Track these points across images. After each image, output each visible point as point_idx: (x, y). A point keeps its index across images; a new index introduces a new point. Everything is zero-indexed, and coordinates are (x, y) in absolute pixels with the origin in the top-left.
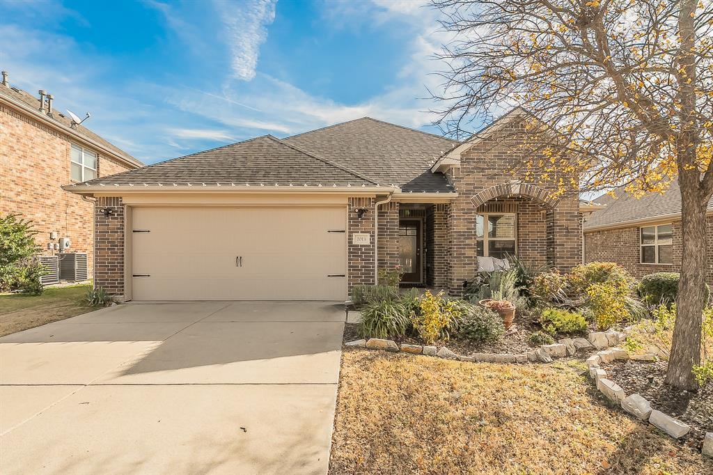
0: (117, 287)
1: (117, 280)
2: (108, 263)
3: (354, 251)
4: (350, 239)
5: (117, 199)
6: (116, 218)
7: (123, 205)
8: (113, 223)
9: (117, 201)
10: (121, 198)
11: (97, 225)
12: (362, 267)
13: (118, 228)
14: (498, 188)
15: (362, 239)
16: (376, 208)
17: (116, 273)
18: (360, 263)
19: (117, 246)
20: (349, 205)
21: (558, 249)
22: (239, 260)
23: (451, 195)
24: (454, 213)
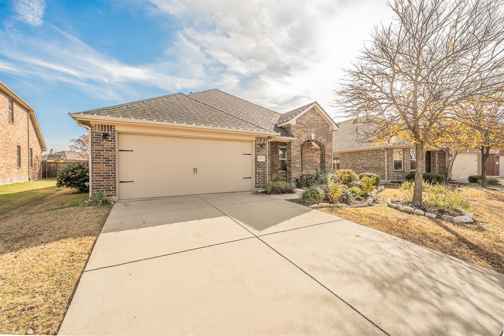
0: (112, 190)
1: (111, 185)
2: (103, 173)
3: (258, 165)
4: (256, 159)
5: (111, 127)
6: (110, 141)
7: (114, 131)
8: (107, 144)
9: (111, 128)
10: (114, 126)
11: (92, 145)
12: (262, 173)
13: (111, 148)
14: (308, 136)
15: (261, 159)
16: (267, 143)
17: (111, 180)
18: (261, 171)
19: (111, 161)
20: (256, 141)
21: (326, 164)
22: (195, 170)
23: (290, 138)
24: (292, 147)
